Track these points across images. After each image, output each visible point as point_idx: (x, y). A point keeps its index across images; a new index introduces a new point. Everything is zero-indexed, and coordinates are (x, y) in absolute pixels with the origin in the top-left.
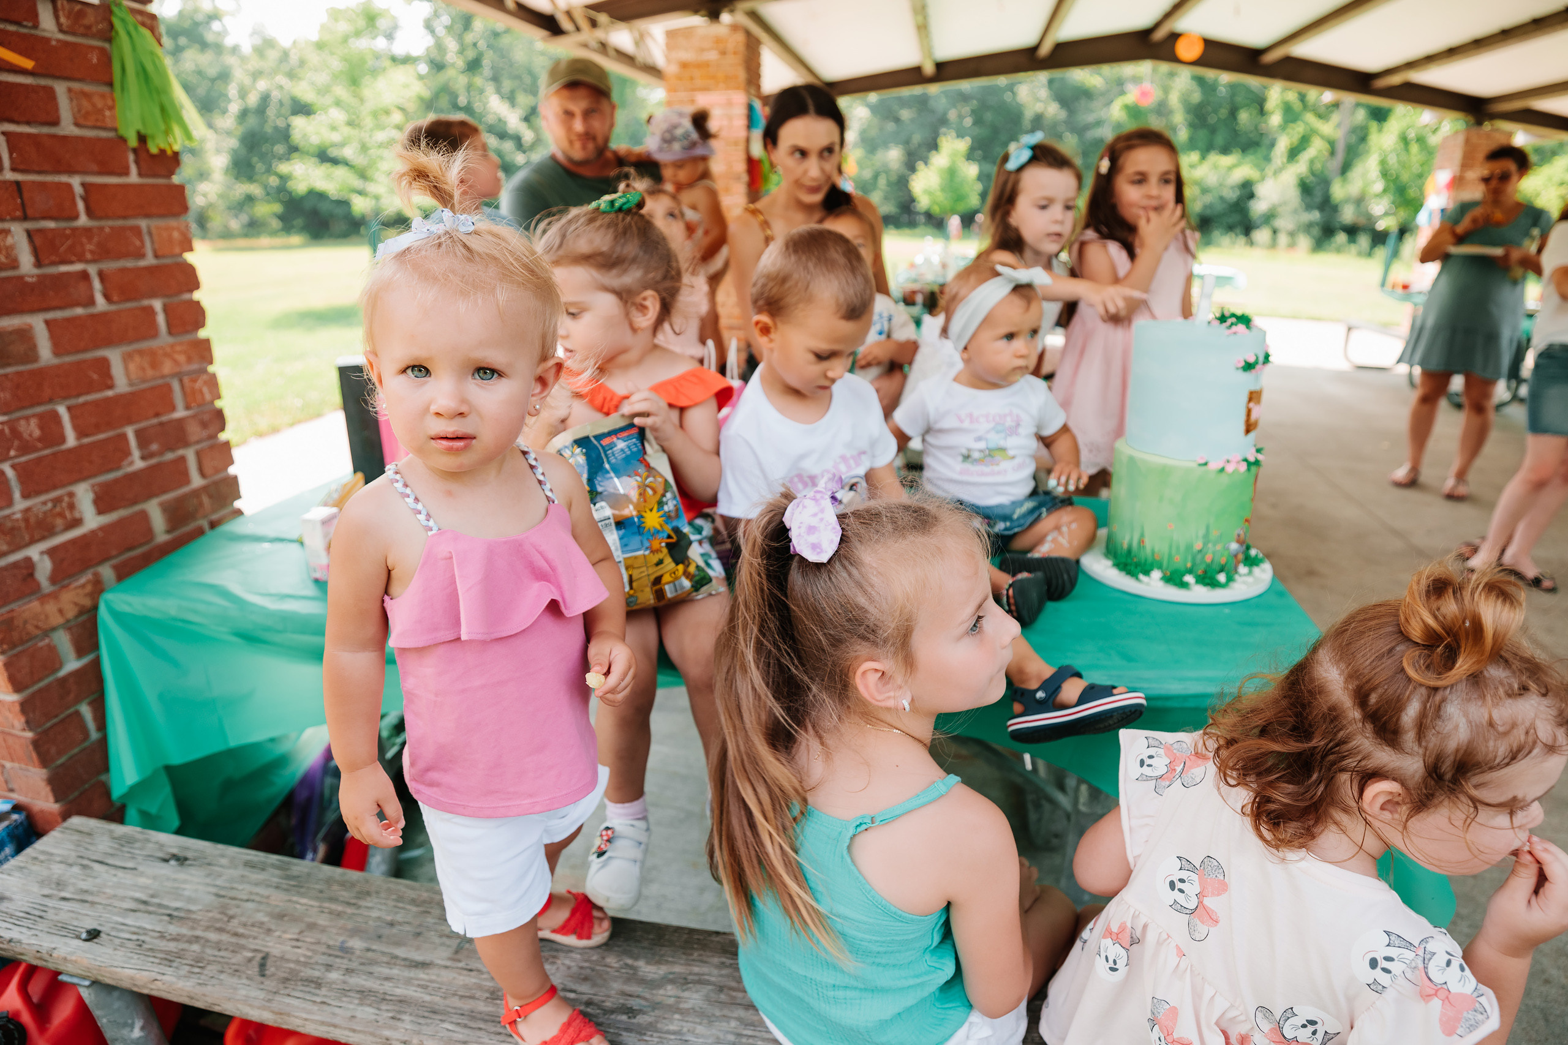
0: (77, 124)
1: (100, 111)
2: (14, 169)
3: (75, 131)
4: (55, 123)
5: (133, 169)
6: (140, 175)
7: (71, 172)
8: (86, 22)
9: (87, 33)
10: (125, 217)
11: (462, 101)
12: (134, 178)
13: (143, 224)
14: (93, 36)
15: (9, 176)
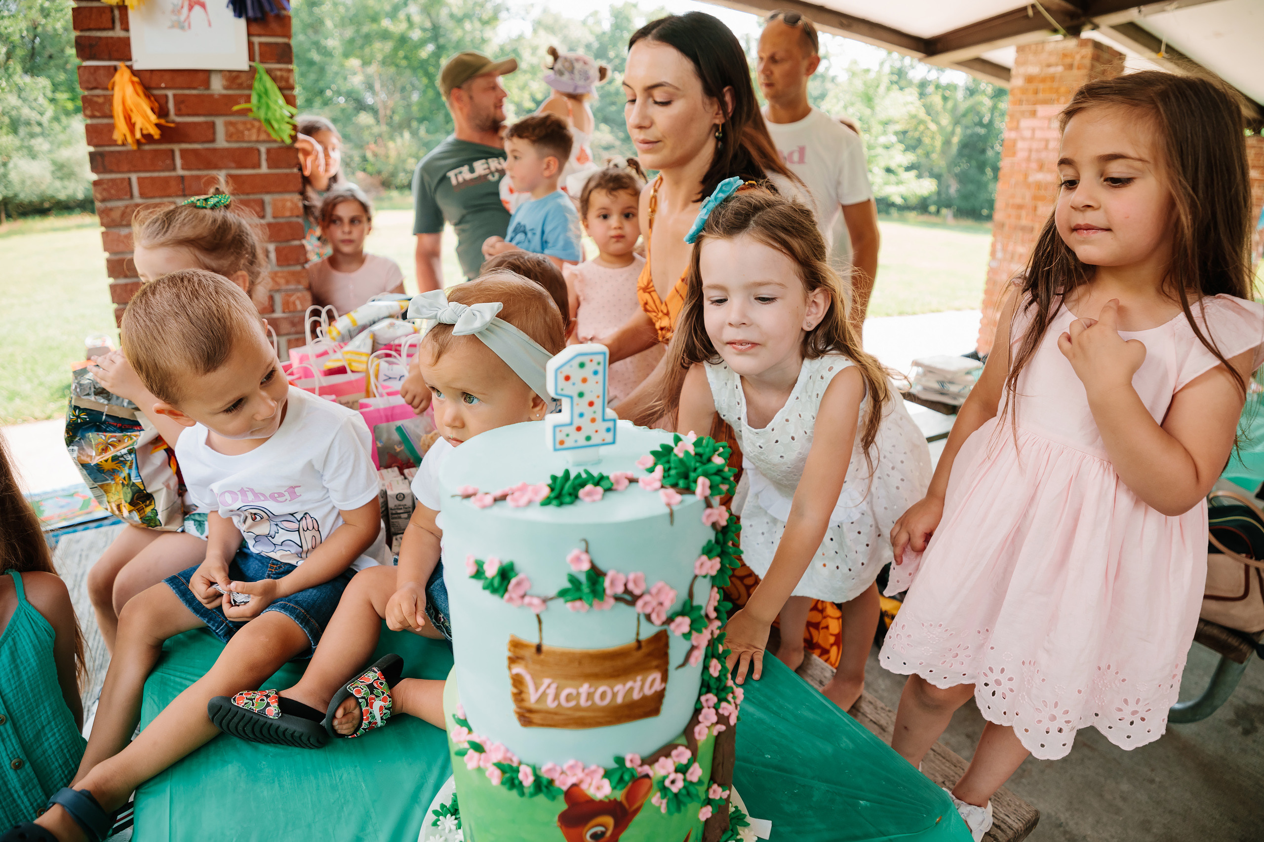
0: (227, 141)
1: (242, 133)
2: (183, 169)
3: (225, 145)
4: (213, 140)
5: (264, 164)
6: (269, 167)
7: (217, 167)
8: (239, 81)
9: (240, 86)
10: (253, 193)
11: (986, 120)
12: (264, 169)
13: (267, 198)
14: (244, 89)
15: (180, 172)
